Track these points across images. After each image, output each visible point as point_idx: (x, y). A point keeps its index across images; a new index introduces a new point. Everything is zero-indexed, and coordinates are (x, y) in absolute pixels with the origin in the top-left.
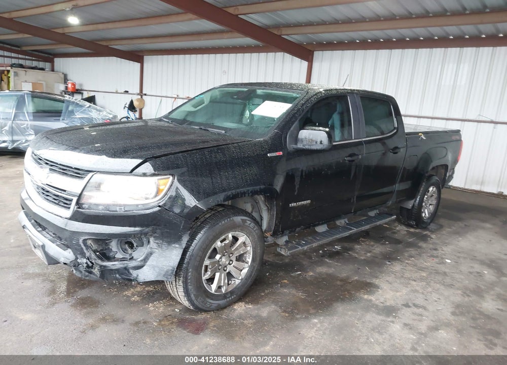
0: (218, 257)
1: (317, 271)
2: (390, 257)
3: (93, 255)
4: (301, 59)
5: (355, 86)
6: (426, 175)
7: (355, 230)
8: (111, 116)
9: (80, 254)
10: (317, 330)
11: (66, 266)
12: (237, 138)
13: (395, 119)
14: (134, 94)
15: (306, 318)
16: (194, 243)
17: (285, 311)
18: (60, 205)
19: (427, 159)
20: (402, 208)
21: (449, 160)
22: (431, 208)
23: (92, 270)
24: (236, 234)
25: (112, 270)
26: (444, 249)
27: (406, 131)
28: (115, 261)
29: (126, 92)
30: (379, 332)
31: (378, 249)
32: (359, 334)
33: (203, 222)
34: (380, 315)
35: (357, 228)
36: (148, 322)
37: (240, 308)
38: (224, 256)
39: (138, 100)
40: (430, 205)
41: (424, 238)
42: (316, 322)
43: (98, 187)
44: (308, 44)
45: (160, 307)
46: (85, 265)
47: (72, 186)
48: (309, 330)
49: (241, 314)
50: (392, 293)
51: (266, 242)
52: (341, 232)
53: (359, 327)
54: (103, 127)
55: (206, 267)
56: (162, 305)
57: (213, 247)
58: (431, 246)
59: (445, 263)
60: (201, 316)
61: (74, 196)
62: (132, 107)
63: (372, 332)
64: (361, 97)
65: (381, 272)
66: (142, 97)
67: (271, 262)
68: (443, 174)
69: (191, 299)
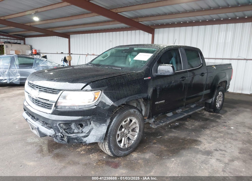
0: (123, 130)
1: (169, 135)
2: (204, 127)
3: (64, 131)
4: (149, 33)
5: (182, 44)
6: (217, 86)
7: (186, 114)
8: (57, 65)
9: (57, 131)
10: (174, 164)
11: (51, 137)
12: (128, 71)
13: (201, 60)
14: (66, 54)
15: (168, 158)
16: (112, 123)
17: (157, 155)
18: (45, 108)
19: (217, 78)
20: (206, 103)
21: (227, 78)
22: (220, 102)
23: (63, 139)
24: (131, 118)
25: (73, 138)
26: (230, 122)
27: (207, 65)
28: (74, 134)
29: (62, 53)
30: (205, 163)
31: (197, 124)
32: (195, 165)
33: (116, 113)
34: (204, 155)
35: (187, 113)
36: (91, 164)
37: (135, 155)
38: (126, 129)
39: (68, 57)
40: (220, 101)
41: (219, 117)
42: (173, 160)
43: (64, 98)
44: (152, 25)
45: (96, 156)
46: (60, 136)
47: (52, 98)
48: (171, 164)
49: (136, 157)
50: (208, 144)
51: (145, 122)
52: (180, 116)
53: (195, 161)
54: (62, 69)
55: (118, 134)
56: (96, 155)
57: (121, 125)
58: (222, 121)
59: (231, 129)
60: (116, 160)
61: (53, 102)
62: (65, 60)
63: (202, 164)
64: (185, 49)
65: (201, 134)
66: (70, 55)
67: (146, 132)
68: (225, 86)
69: (112, 151)
